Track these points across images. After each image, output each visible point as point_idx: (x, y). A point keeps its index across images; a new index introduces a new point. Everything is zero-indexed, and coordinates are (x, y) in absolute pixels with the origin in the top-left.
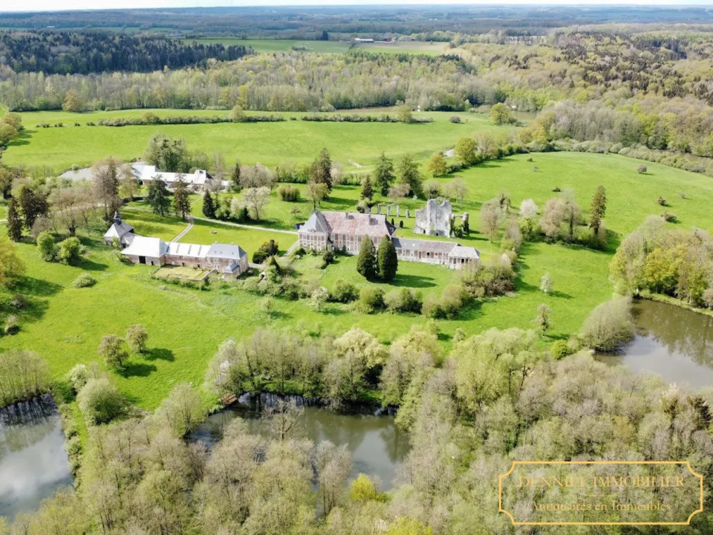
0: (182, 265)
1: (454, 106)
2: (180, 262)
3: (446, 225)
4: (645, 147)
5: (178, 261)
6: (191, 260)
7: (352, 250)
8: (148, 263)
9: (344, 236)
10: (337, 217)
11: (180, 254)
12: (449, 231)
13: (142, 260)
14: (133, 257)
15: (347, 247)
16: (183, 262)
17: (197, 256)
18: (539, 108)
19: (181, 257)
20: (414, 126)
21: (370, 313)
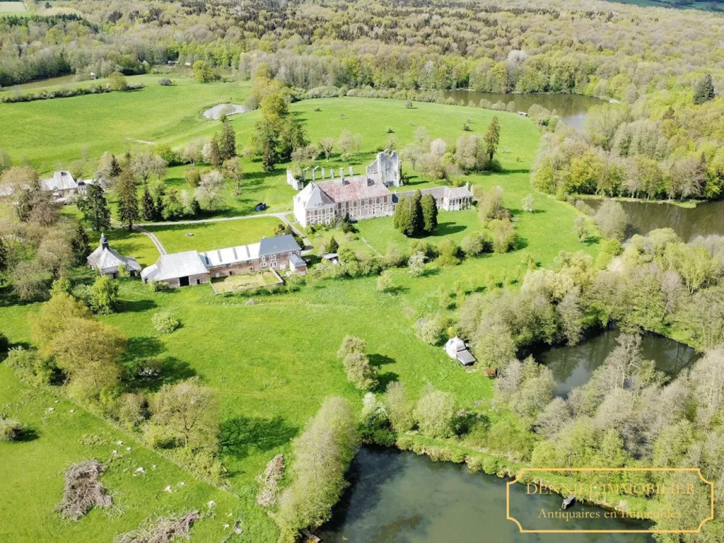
0: (229, 274)
1: (135, 69)
2: (226, 272)
3: (395, 175)
4: (369, 87)
5: (224, 272)
6: (240, 265)
7: (354, 216)
8: (193, 283)
9: (347, 203)
10: (333, 185)
11: (225, 262)
12: (398, 181)
13: (184, 281)
14: (172, 281)
15: (350, 214)
16: (230, 270)
17: (248, 259)
18: (218, 62)
19: (228, 266)
20: (133, 93)
21: (459, 264)
